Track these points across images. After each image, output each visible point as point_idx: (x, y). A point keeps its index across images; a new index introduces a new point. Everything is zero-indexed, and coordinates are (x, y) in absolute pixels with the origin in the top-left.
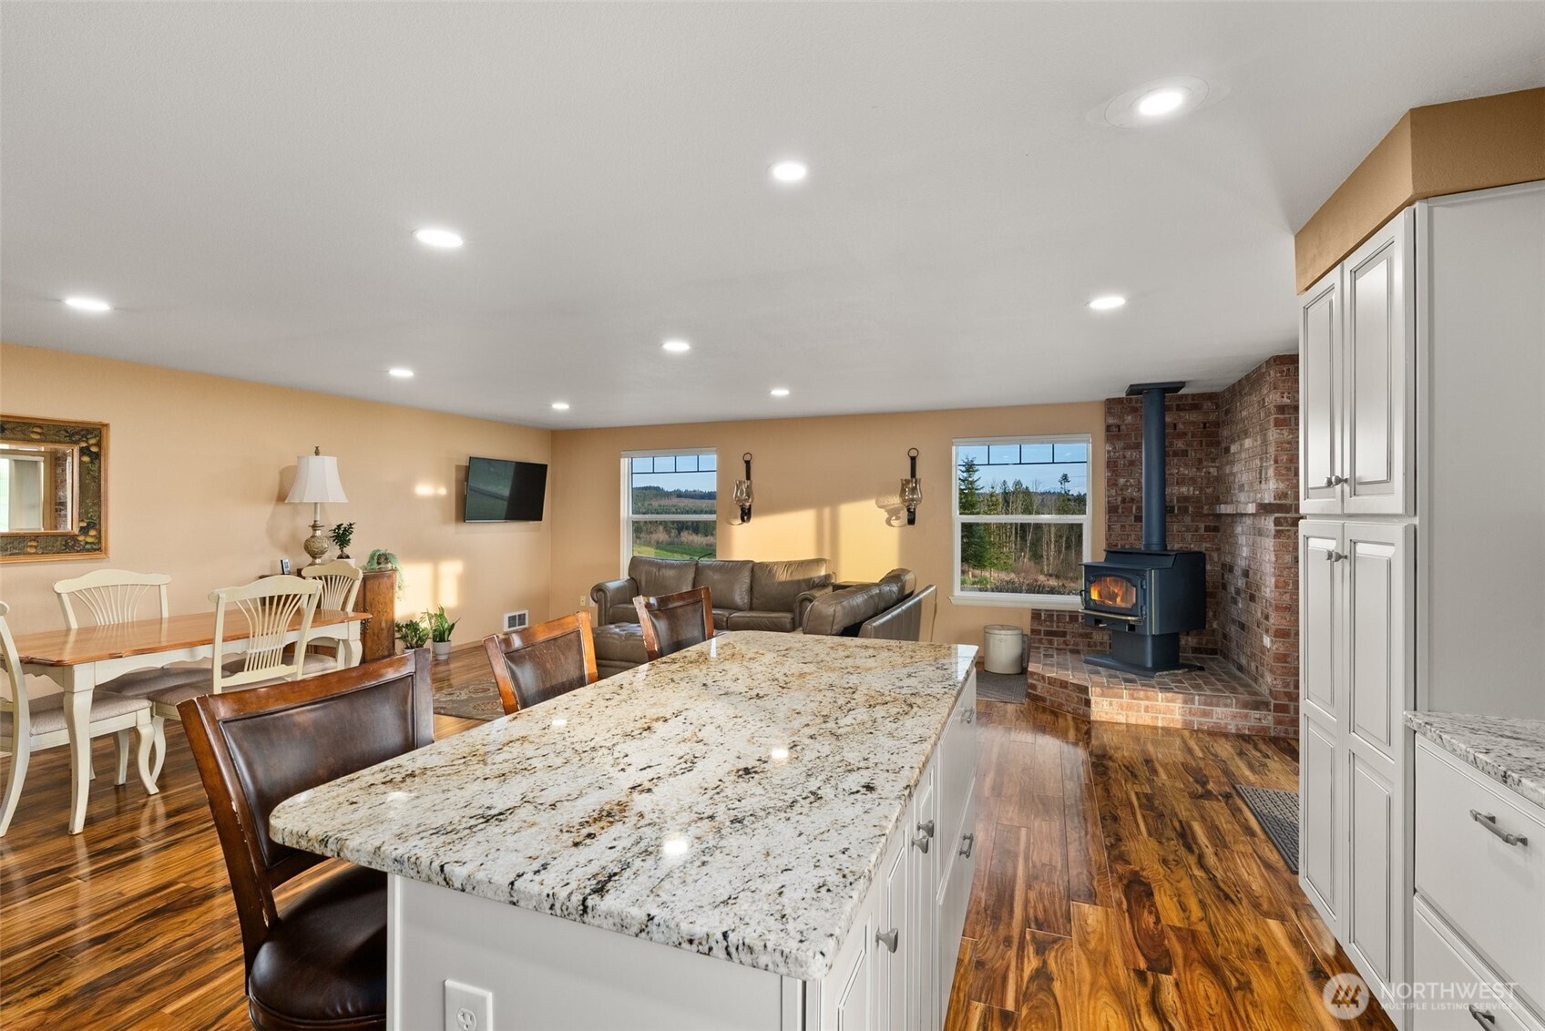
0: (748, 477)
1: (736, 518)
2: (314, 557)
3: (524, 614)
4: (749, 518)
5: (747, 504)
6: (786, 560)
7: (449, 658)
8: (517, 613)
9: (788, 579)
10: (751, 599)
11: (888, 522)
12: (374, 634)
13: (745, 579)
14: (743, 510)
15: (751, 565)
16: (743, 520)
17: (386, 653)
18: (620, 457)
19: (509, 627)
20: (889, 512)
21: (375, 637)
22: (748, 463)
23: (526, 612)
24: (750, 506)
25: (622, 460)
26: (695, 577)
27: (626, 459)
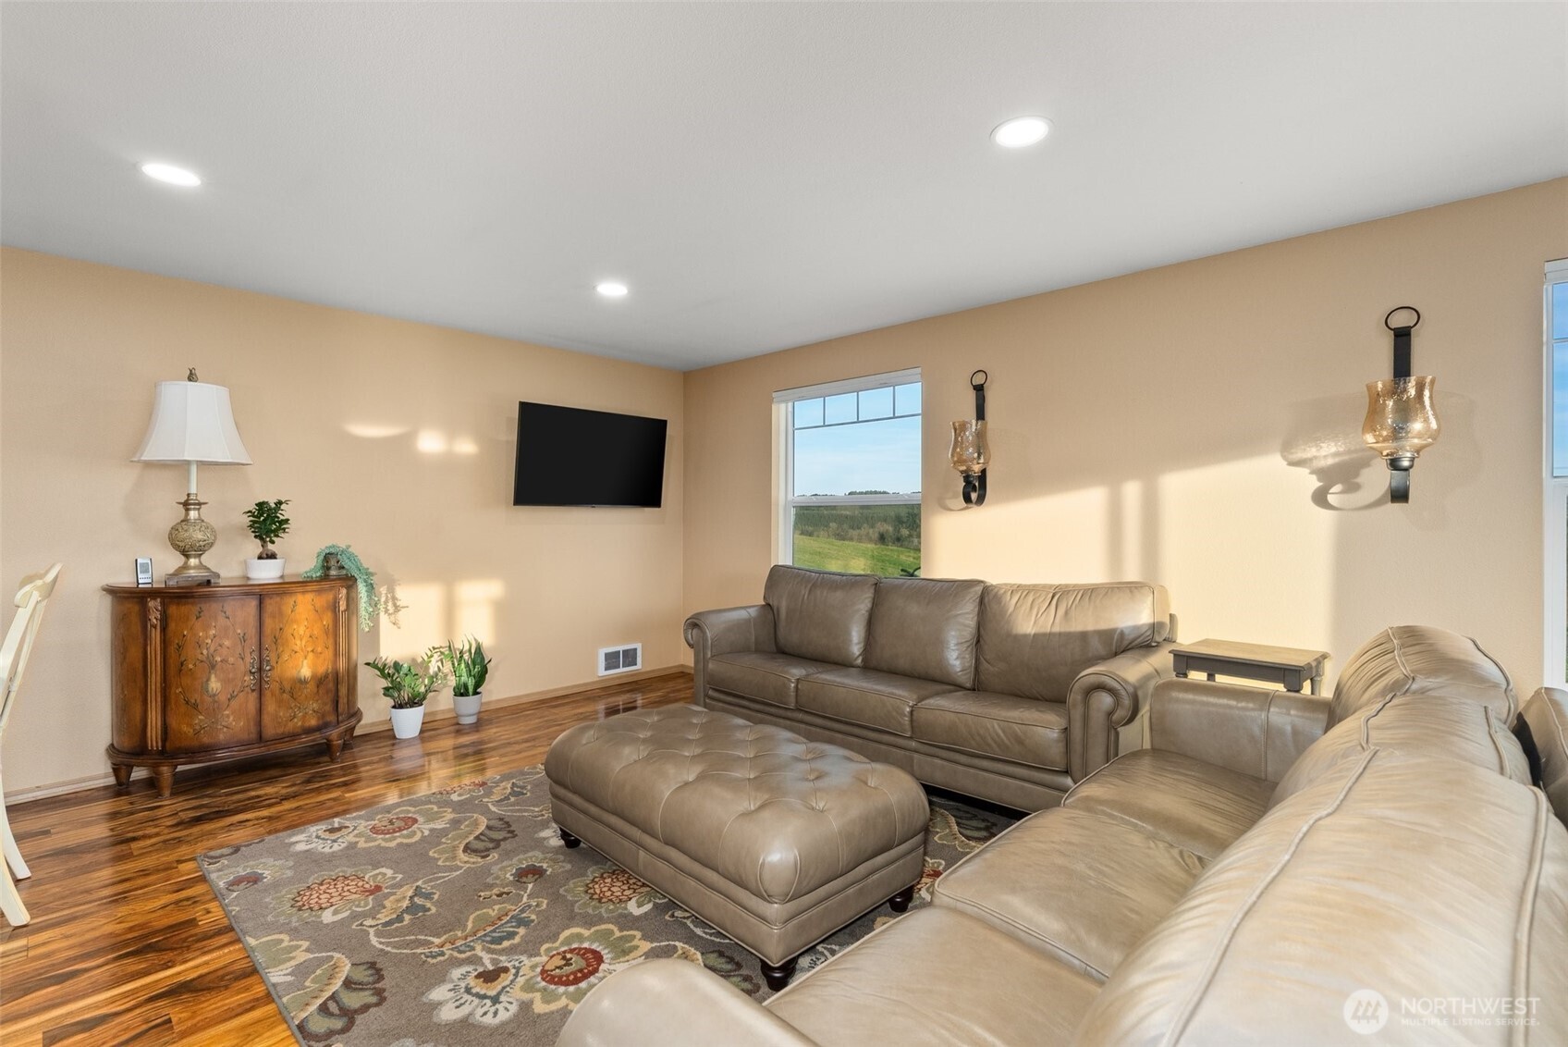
0: (981, 414)
1: (955, 496)
2: (187, 557)
3: (636, 649)
4: (981, 500)
5: (977, 468)
6: (1056, 582)
7: (479, 720)
8: (621, 648)
9: (1057, 629)
10: (977, 660)
11: (1320, 498)
12: (283, 690)
13: (966, 616)
14: (967, 479)
15: (979, 589)
16: (967, 499)
17: (313, 722)
18: (771, 401)
19: (607, 668)
20: (1321, 473)
21: (285, 696)
22: (979, 389)
23: (638, 646)
24: (984, 472)
25: (774, 407)
26: (872, 609)
27: (783, 406)
